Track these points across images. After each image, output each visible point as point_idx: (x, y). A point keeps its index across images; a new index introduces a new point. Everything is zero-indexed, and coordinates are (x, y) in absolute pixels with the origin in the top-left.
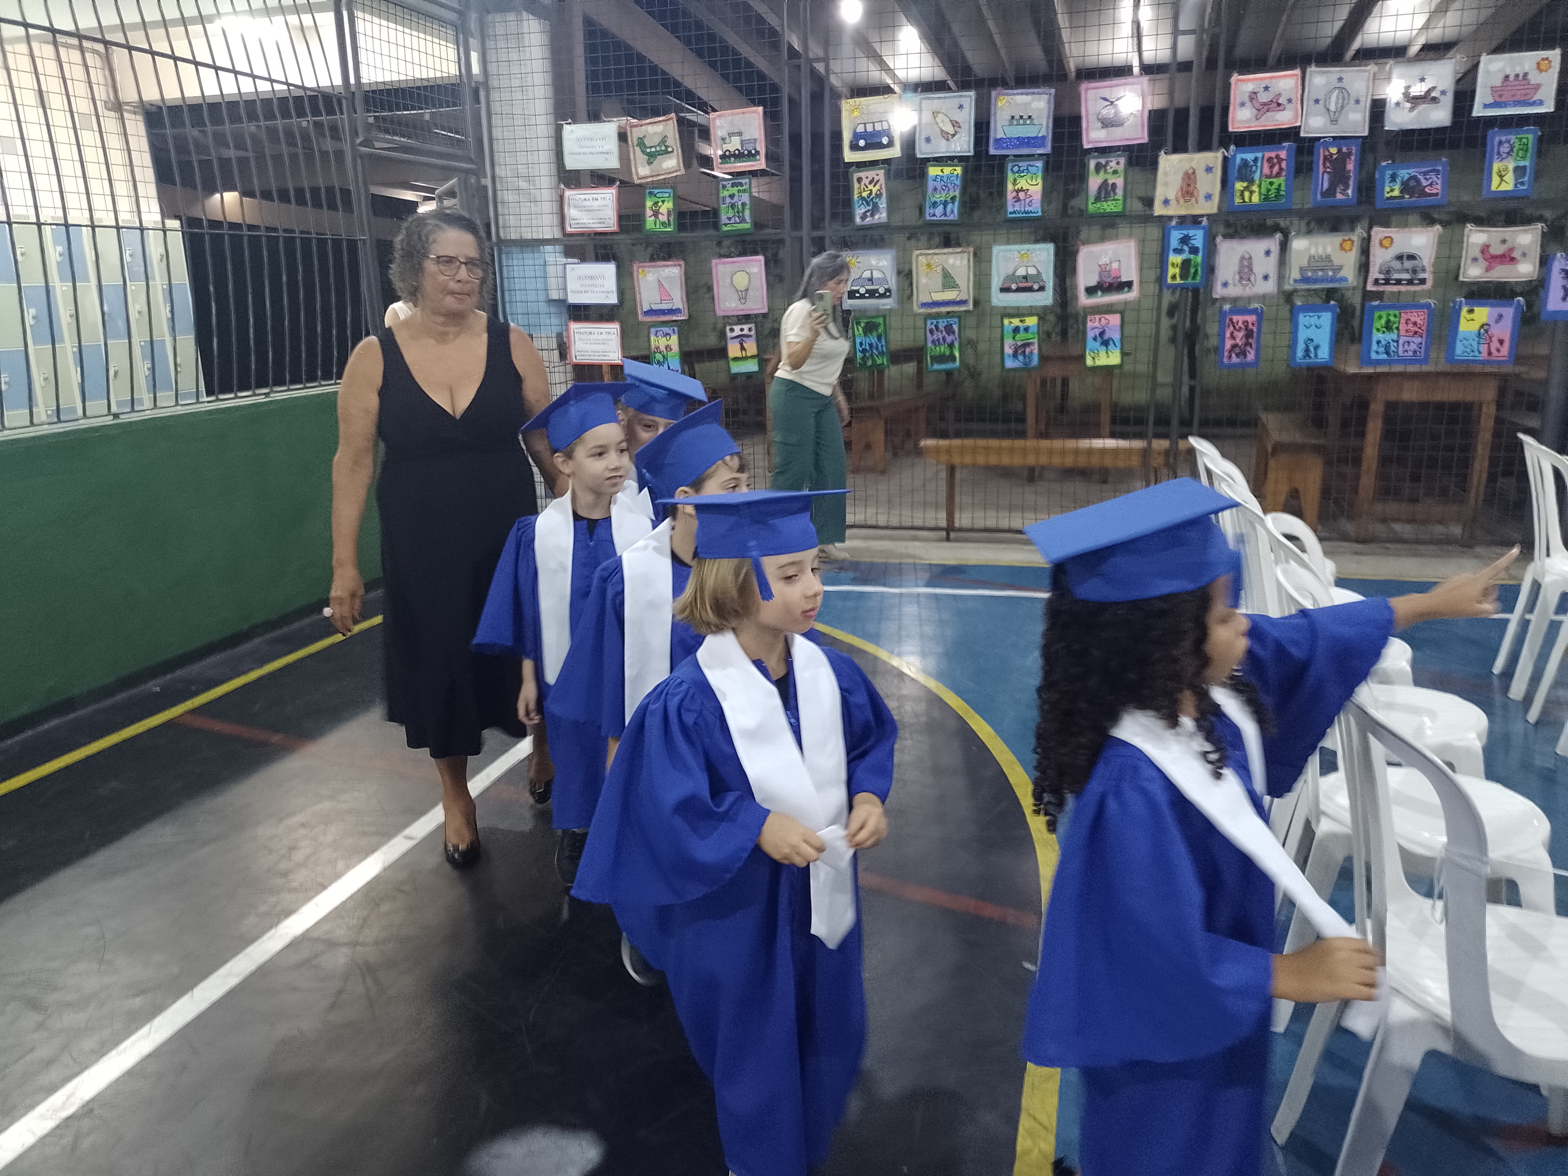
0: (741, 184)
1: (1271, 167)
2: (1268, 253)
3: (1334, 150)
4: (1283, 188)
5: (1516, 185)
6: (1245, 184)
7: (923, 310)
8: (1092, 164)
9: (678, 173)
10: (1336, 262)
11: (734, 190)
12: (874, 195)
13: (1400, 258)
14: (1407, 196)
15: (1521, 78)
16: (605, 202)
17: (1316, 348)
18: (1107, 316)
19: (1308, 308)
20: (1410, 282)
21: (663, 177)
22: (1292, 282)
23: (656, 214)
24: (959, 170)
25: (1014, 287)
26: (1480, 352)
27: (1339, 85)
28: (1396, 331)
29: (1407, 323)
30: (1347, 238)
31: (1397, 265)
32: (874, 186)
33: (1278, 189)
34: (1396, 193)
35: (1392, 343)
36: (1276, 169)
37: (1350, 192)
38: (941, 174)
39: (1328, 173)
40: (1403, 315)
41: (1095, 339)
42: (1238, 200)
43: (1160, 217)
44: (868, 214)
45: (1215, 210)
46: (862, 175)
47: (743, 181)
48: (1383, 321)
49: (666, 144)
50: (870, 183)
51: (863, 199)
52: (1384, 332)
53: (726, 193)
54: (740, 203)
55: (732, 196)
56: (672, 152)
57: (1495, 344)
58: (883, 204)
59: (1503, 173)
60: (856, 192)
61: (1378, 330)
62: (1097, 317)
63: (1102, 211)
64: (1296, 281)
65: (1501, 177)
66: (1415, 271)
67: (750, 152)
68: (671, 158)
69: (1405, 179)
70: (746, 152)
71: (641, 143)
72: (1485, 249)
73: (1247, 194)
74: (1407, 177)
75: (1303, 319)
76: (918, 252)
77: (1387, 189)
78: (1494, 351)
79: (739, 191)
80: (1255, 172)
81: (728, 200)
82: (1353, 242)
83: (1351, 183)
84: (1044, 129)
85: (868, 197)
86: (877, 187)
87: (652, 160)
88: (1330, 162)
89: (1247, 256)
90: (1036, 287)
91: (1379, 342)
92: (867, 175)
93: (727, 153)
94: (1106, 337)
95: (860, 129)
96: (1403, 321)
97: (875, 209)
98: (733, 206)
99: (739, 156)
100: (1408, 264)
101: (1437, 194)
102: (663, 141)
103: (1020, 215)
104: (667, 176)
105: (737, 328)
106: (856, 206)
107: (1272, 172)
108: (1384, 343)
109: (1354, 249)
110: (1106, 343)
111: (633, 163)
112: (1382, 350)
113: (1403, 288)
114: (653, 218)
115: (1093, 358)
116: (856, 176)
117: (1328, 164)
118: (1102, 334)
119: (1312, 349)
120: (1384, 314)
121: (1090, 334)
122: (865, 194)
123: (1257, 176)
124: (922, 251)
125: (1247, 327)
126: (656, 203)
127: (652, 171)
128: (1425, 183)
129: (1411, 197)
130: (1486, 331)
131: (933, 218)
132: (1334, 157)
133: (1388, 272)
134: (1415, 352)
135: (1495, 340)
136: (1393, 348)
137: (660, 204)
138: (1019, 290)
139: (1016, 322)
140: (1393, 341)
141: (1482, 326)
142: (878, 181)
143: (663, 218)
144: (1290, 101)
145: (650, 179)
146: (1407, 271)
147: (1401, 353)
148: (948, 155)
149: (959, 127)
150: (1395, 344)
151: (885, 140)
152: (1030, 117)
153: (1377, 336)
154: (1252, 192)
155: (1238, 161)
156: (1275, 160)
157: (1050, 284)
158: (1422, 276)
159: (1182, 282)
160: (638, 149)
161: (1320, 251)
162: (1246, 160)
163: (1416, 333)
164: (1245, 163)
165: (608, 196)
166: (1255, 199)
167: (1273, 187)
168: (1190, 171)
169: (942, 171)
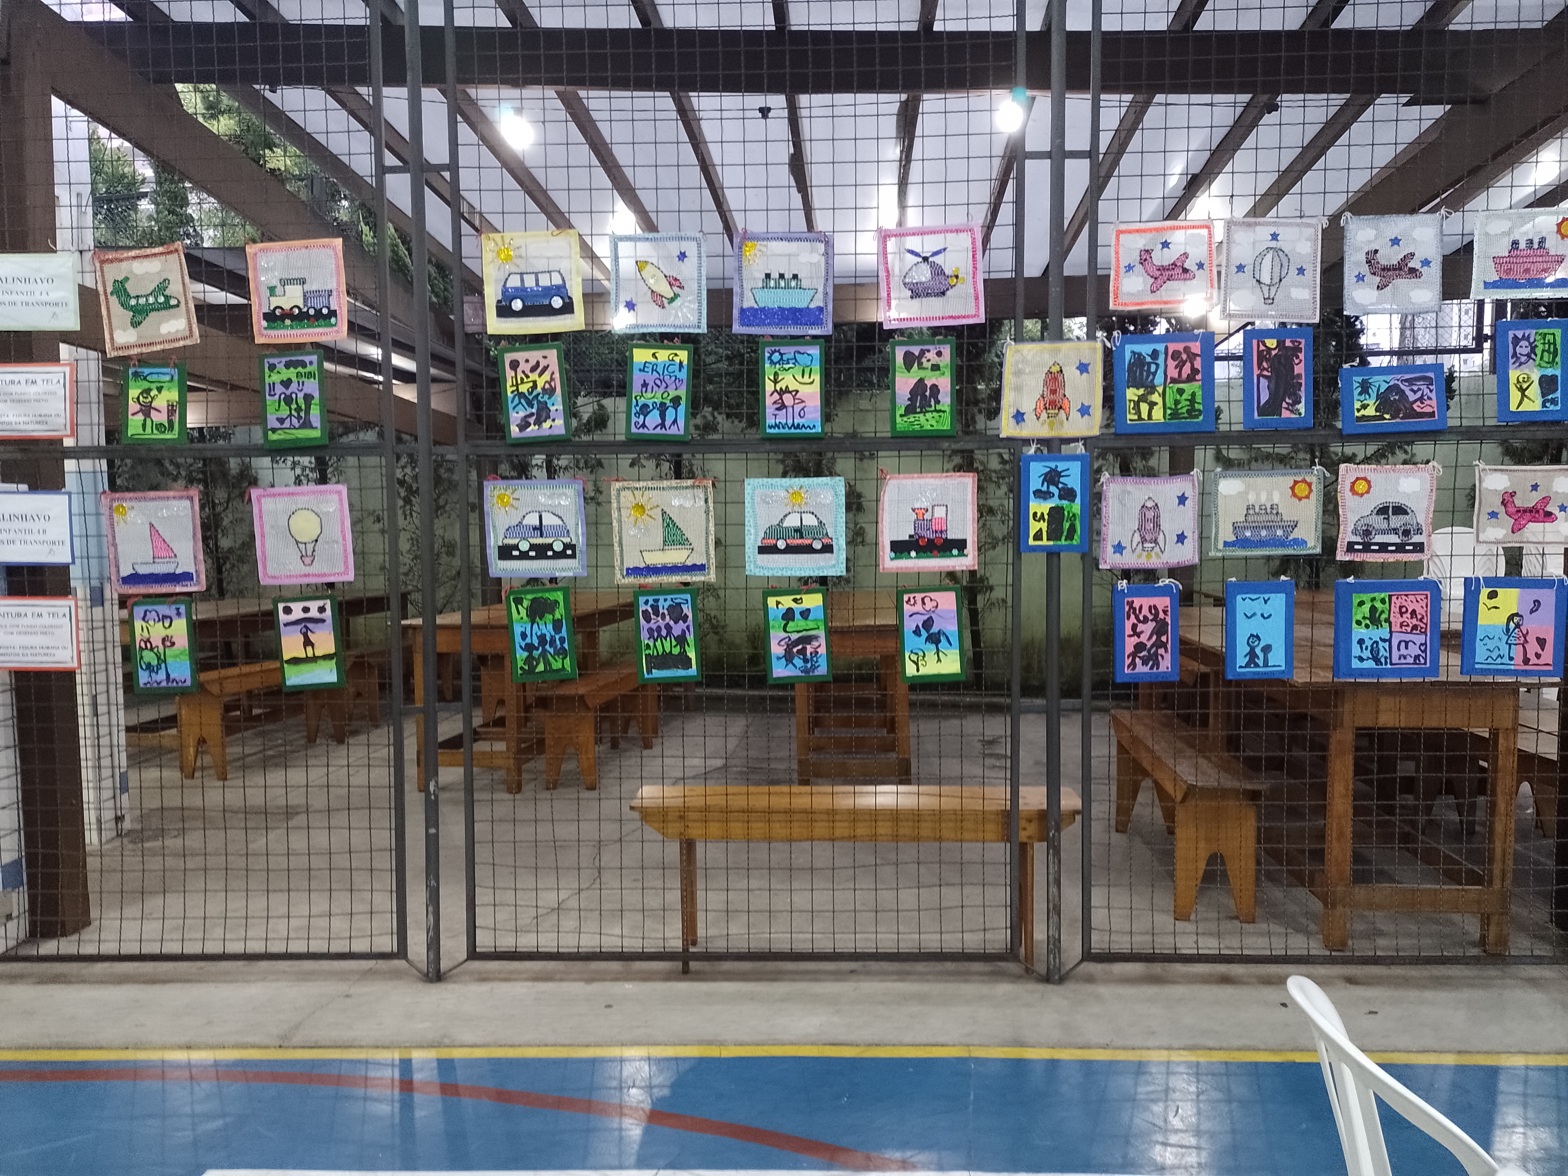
0: (304, 365)
1: (1180, 366)
2: (1182, 500)
3: (1272, 343)
4: (1199, 399)
5: (1544, 405)
6: (1141, 391)
7: (631, 580)
8: (899, 354)
9: (188, 342)
10: (1288, 515)
11: (291, 373)
12: (539, 389)
13: (1383, 511)
14: (1387, 416)
15: (1536, 246)
16: (50, 388)
17: (1267, 649)
18: (933, 595)
19: (1249, 587)
20: (1400, 548)
21: (158, 348)
22: (1221, 546)
23: (147, 410)
24: (683, 356)
25: (781, 545)
26: (1511, 659)
27: (1273, 244)
28: (1386, 625)
29: (1401, 614)
30: (1299, 479)
31: (1379, 522)
32: (540, 375)
33: (1192, 400)
34: (1371, 411)
35: (1381, 644)
36: (1187, 369)
37: (1301, 407)
38: (653, 360)
39: (1265, 377)
40: (1394, 598)
41: (917, 632)
42: (1131, 416)
43: (1009, 439)
44: (532, 420)
45: (1096, 432)
46: (520, 356)
47: (307, 359)
48: (1366, 609)
49: (167, 293)
50: (533, 370)
51: (521, 395)
52: (1367, 626)
53: (276, 378)
54: (301, 395)
55: (287, 383)
56: (177, 306)
57: (1533, 647)
58: (557, 405)
59: (1525, 386)
60: (509, 383)
61: (1359, 623)
62: (919, 596)
63: (917, 428)
64: (1226, 544)
65: (1523, 391)
66: (1406, 533)
67: (318, 312)
68: (175, 317)
69: (1382, 390)
70: (312, 312)
71: (120, 289)
72: (1507, 499)
73: (1144, 407)
74: (1384, 387)
75: (1243, 604)
76: (618, 485)
77: (1357, 405)
78: (1531, 655)
79: (298, 375)
80: (1154, 374)
81: (279, 389)
82: (1310, 485)
83: (1302, 394)
84: (820, 296)
85: (530, 393)
86: (546, 376)
87: (139, 318)
88: (1267, 360)
89: (1150, 504)
90: (817, 545)
91: (1361, 642)
92: (528, 357)
93: (278, 312)
94: (934, 630)
95: (514, 282)
96: (1395, 609)
97: (543, 414)
98: (288, 400)
99: (300, 317)
100: (1396, 521)
101: (1432, 414)
102: (162, 288)
103: (787, 430)
104: (167, 346)
105: (297, 609)
106: (511, 406)
107: (1180, 373)
108: (1368, 643)
109: (1313, 496)
110: (934, 639)
111: (105, 321)
112: (1366, 654)
113: (1391, 558)
114: (140, 417)
115: (917, 664)
116: (508, 357)
117: (1265, 365)
118: (928, 624)
119: (1258, 651)
120: (1366, 597)
121: (909, 625)
122: (523, 388)
123: (1159, 379)
124: (626, 484)
125: (1156, 614)
126: (147, 391)
127: (139, 337)
128: (1412, 397)
129: (1393, 418)
130: (1518, 626)
131: (641, 430)
132: (1274, 353)
133: (1367, 533)
134: (1417, 657)
135: (1532, 639)
136: (1382, 652)
137: (154, 392)
138: (790, 550)
139: (787, 602)
140: (1384, 640)
141: (1511, 618)
142: (546, 368)
143: (160, 418)
144: (1200, 266)
145: (135, 351)
146: (1395, 531)
147: (1395, 660)
148: (663, 330)
149: (681, 287)
150: (1387, 645)
151: (557, 302)
152: (795, 277)
153: (1358, 632)
154: (1152, 405)
155: (1128, 355)
156: (1184, 357)
157: (840, 543)
158: (1416, 539)
159: (1051, 543)
160: (114, 300)
161: (1263, 499)
162: (1140, 354)
163: (1415, 627)
164: (1138, 358)
165: (54, 378)
166: (1158, 415)
167: (1185, 396)
168: (1055, 369)
169: (654, 355)
